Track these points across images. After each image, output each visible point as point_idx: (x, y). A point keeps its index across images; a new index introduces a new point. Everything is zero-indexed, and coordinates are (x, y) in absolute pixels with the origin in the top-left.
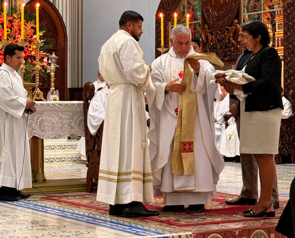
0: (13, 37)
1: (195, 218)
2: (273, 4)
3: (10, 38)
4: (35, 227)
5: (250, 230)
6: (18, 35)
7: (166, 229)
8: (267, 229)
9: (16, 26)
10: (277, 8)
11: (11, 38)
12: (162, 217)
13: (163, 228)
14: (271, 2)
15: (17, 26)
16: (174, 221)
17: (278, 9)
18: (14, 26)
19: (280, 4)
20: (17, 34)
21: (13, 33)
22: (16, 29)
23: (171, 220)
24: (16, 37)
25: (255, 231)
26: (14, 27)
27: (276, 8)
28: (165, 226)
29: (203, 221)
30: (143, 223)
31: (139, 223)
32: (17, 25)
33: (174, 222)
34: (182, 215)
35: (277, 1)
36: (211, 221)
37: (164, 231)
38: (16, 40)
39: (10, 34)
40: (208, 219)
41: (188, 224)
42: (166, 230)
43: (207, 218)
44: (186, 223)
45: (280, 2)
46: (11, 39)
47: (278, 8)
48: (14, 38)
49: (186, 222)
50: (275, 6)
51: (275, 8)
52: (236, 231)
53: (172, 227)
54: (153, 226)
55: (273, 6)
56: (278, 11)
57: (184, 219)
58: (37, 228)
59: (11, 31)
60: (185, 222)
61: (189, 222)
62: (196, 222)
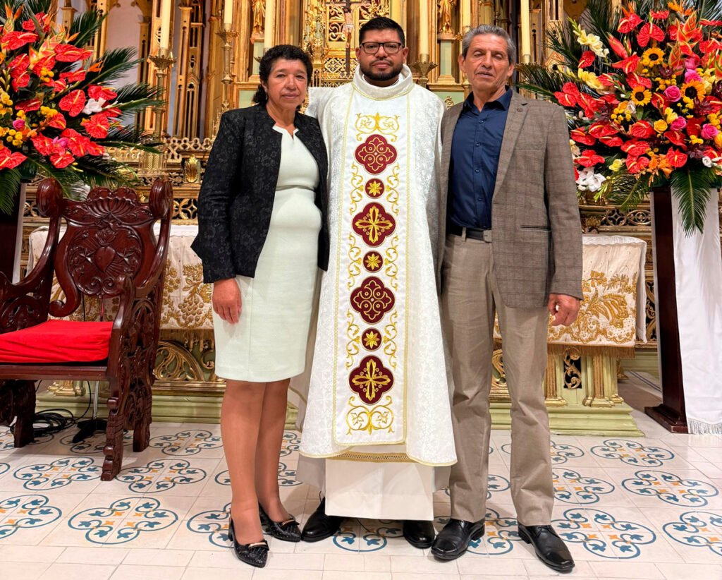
0: (674, 76)
3: (664, 78)
6: (694, 69)
9: (682, 39)
11: (670, 78)
15: (688, 39)
18: (678, 39)
20: (689, 64)
21: (673, 59)
22: (684, 48)
24: (686, 74)
26: (673, 42)
32: (688, 35)
38: (689, 85)
39: (664, 65)
46: (668, 82)
48: (681, 80)
59: (666, 56)
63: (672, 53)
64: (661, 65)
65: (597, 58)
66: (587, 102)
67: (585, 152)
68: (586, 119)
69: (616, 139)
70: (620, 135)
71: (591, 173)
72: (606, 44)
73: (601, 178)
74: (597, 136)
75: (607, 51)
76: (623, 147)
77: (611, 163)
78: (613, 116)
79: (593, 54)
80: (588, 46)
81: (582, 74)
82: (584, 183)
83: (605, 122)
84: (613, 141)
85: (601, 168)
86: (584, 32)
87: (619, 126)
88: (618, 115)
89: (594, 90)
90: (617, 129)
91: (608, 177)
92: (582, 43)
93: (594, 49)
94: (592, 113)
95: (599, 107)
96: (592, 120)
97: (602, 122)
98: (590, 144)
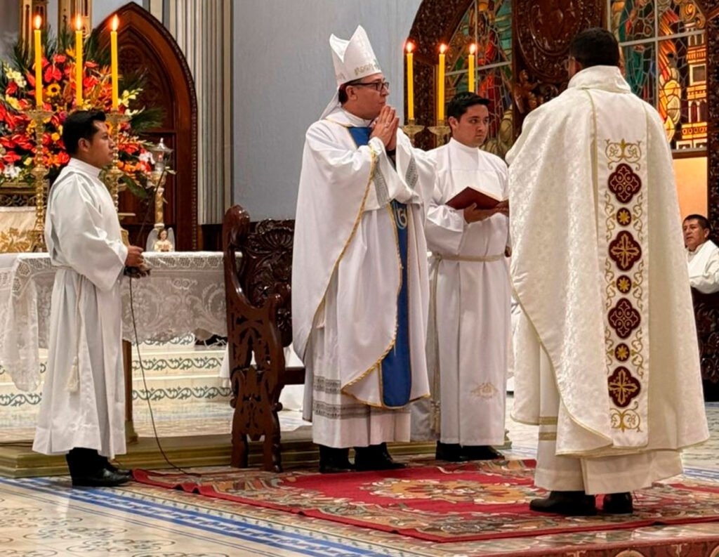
0: (66, 104)
1: (476, 524)
2: (683, 20)
3: (60, 105)
4: (104, 545)
5: (608, 552)
7: (409, 548)
8: (648, 549)
10: (692, 29)
11: (63, 105)
12: (399, 522)
13: (402, 547)
14: (676, 16)
16: (426, 530)
17: (693, 33)
18: (70, 76)
19: (697, 19)
20: (75, 95)
21: (66, 92)
22: (73, 84)
23: (418, 529)
24: (73, 103)
25: (618, 553)
26: (68, 79)
27: (690, 30)
28: (407, 542)
29: (493, 530)
30: (355, 535)
31: (347, 535)
33: (426, 532)
34: (446, 518)
35: (691, 14)
36: (511, 530)
37: (404, 553)
39: (60, 96)
40: (505, 526)
41: (458, 538)
42: (408, 550)
43: (503, 524)
44: (453, 536)
45: (698, 16)
46: (62, 108)
47: (695, 30)
49: (454, 533)
50: (687, 25)
51: (688, 29)
52: (575, 555)
53: (423, 545)
54: (380, 542)
55: (682, 24)
56: (693, 37)
57: (448, 527)
58: (105, 547)
59: (62, 90)
60: (451, 533)
61: (460, 533)
62: (476, 532)
63: (65, 88)
64: (58, 95)
65: (18, 87)
66: (11, 118)
67: (9, 153)
68: (10, 130)
69: (28, 144)
70: (31, 142)
71: (12, 166)
72: (26, 78)
73: (18, 169)
74: (16, 142)
75: (25, 83)
76: (33, 150)
77: (25, 160)
78: (28, 129)
79: (16, 85)
80: (13, 80)
81: (8, 98)
82: (8, 173)
83: (23, 132)
84: (26, 146)
85: (19, 163)
86: (11, 69)
87: (31, 136)
88: (31, 129)
89: (16, 110)
90: (30, 139)
91: (23, 169)
92: (9, 77)
93: (17, 82)
94: (13, 126)
95: (18, 121)
96: (14, 130)
97: (20, 133)
98: (12, 147)
